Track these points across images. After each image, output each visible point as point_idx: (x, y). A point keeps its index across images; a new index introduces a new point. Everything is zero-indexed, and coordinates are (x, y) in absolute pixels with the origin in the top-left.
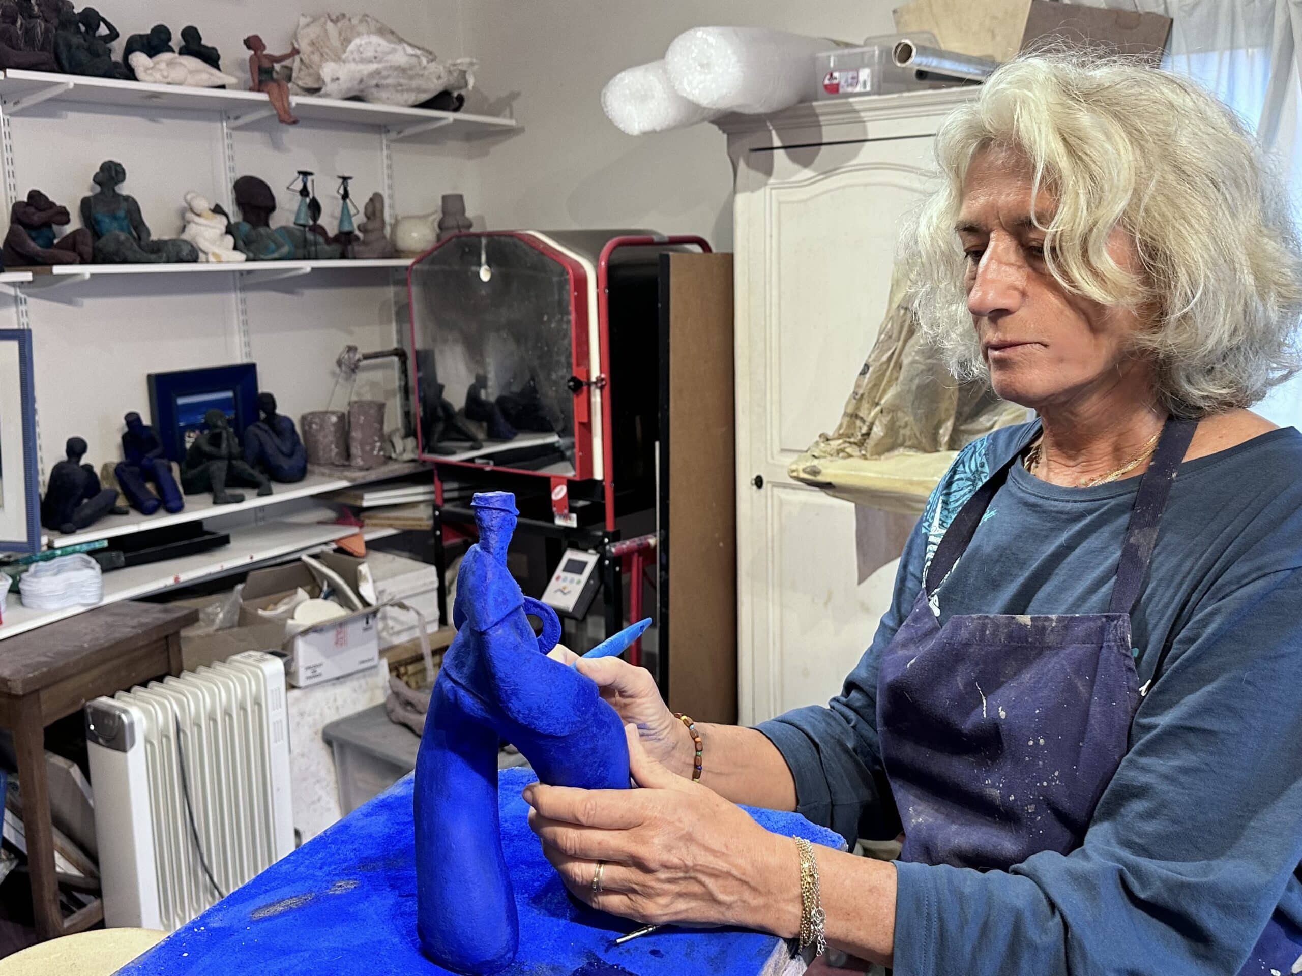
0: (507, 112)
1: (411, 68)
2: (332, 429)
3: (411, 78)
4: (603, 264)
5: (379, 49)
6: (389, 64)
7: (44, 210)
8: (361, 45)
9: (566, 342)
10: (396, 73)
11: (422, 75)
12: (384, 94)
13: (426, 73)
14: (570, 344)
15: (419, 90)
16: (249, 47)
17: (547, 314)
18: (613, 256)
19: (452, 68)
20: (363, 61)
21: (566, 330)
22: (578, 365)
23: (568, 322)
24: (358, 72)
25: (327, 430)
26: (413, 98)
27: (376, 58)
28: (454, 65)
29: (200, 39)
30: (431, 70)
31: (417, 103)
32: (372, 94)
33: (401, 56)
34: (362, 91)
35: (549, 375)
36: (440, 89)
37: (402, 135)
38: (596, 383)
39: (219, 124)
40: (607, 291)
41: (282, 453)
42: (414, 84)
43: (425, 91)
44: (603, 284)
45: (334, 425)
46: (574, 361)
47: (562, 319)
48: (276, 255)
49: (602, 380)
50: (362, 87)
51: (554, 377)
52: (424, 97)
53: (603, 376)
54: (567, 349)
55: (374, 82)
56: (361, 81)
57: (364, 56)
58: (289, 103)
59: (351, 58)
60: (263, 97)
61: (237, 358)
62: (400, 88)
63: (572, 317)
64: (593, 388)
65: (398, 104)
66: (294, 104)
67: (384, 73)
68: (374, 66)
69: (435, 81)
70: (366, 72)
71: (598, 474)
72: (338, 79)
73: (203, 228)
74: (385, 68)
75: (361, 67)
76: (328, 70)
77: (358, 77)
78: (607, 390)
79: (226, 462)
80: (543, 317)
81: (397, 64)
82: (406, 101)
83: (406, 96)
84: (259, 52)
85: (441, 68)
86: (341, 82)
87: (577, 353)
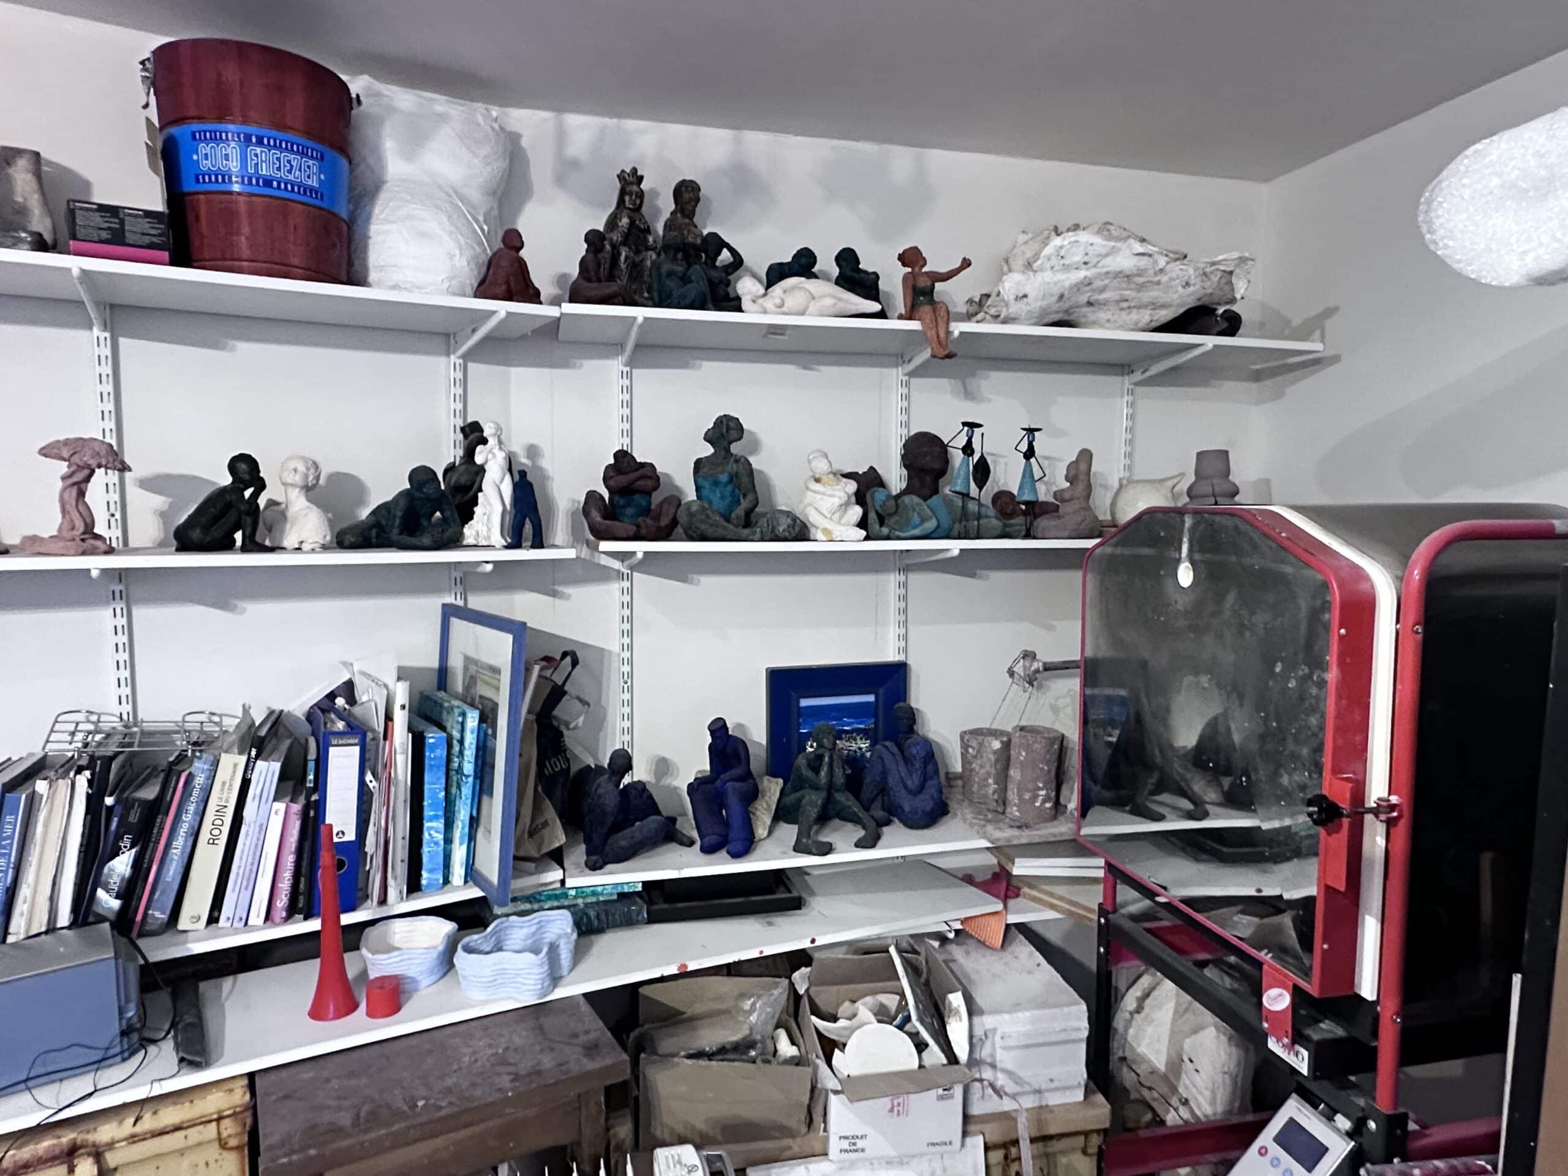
0: (1317, 334)
1: (1141, 273)
2: (992, 757)
3: (1141, 288)
4: (1417, 574)
5: (1090, 249)
6: (1105, 270)
7: (626, 473)
8: (1061, 247)
9: (1313, 721)
10: (1115, 283)
11: (1159, 283)
12: (1103, 315)
13: (1164, 279)
14: (1322, 728)
15: (1155, 306)
16: (904, 265)
17: (1282, 660)
18: (1444, 559)
19: (1208, 270)
20: (1066, 268)
21: (1317, 698)
22: (1336, 771)
23: (1322, 684)
24: (1055, 283)
25: (985, 760)
26: (1146, 317)
27: (1085, 263)
28: (1213, 264)
29: (858, 263)
30: (1174, 275)
31: (1154, 325)
32: (1085, 316)
33: (1125, 259)
34: (1066, 312)
35: (1275, 775)
36: (1191, 303)
37: (1148, 374)
38: (1376, 812)
39: (895, 370)
40: (1419, 628)
41: (906, 787)
42: (1147, 296)
43: (1163, 306)
44: (1412, 614)
45: (995, 752)
46: (1327, 760)
47: (1310, 676)
48: (917, 532)
49: (1392, 807)
50: (1065, 305)
51: (1285, 780)
52: (1165, 315)
53: (1394, 799)
54: (1315, 735)
55: (1083, 298)
56: (1062, 296)
57: (1067, 262)
58: (948, 333)
59: (1048, 265)
60: (914, 325)
61: (890, 655)
62: (1125, 305)
63: (1332, 675)
64: (1369, 818)
65: (1122, 327)
66: (956, 333)
67: (1098, 283)
68: (1082, 274)
69: (1180, 289)
70: (1067, 284)
71: (1367, 989)
72: (1025, 296)
73: (819, 497)
74: (1099, 276)
75: (1060, 276)
76: (1011, 285)
77: (1056, 291)
78: (1402, 830)
79: (823, 794)
80: (1274, 665)
81: (1118, 269)
82: (1136, 324)
83: (1134, 316)
84: (917, 269)
85: (1191, 271)
86: (1030, 299)
87: (1335, 748)
